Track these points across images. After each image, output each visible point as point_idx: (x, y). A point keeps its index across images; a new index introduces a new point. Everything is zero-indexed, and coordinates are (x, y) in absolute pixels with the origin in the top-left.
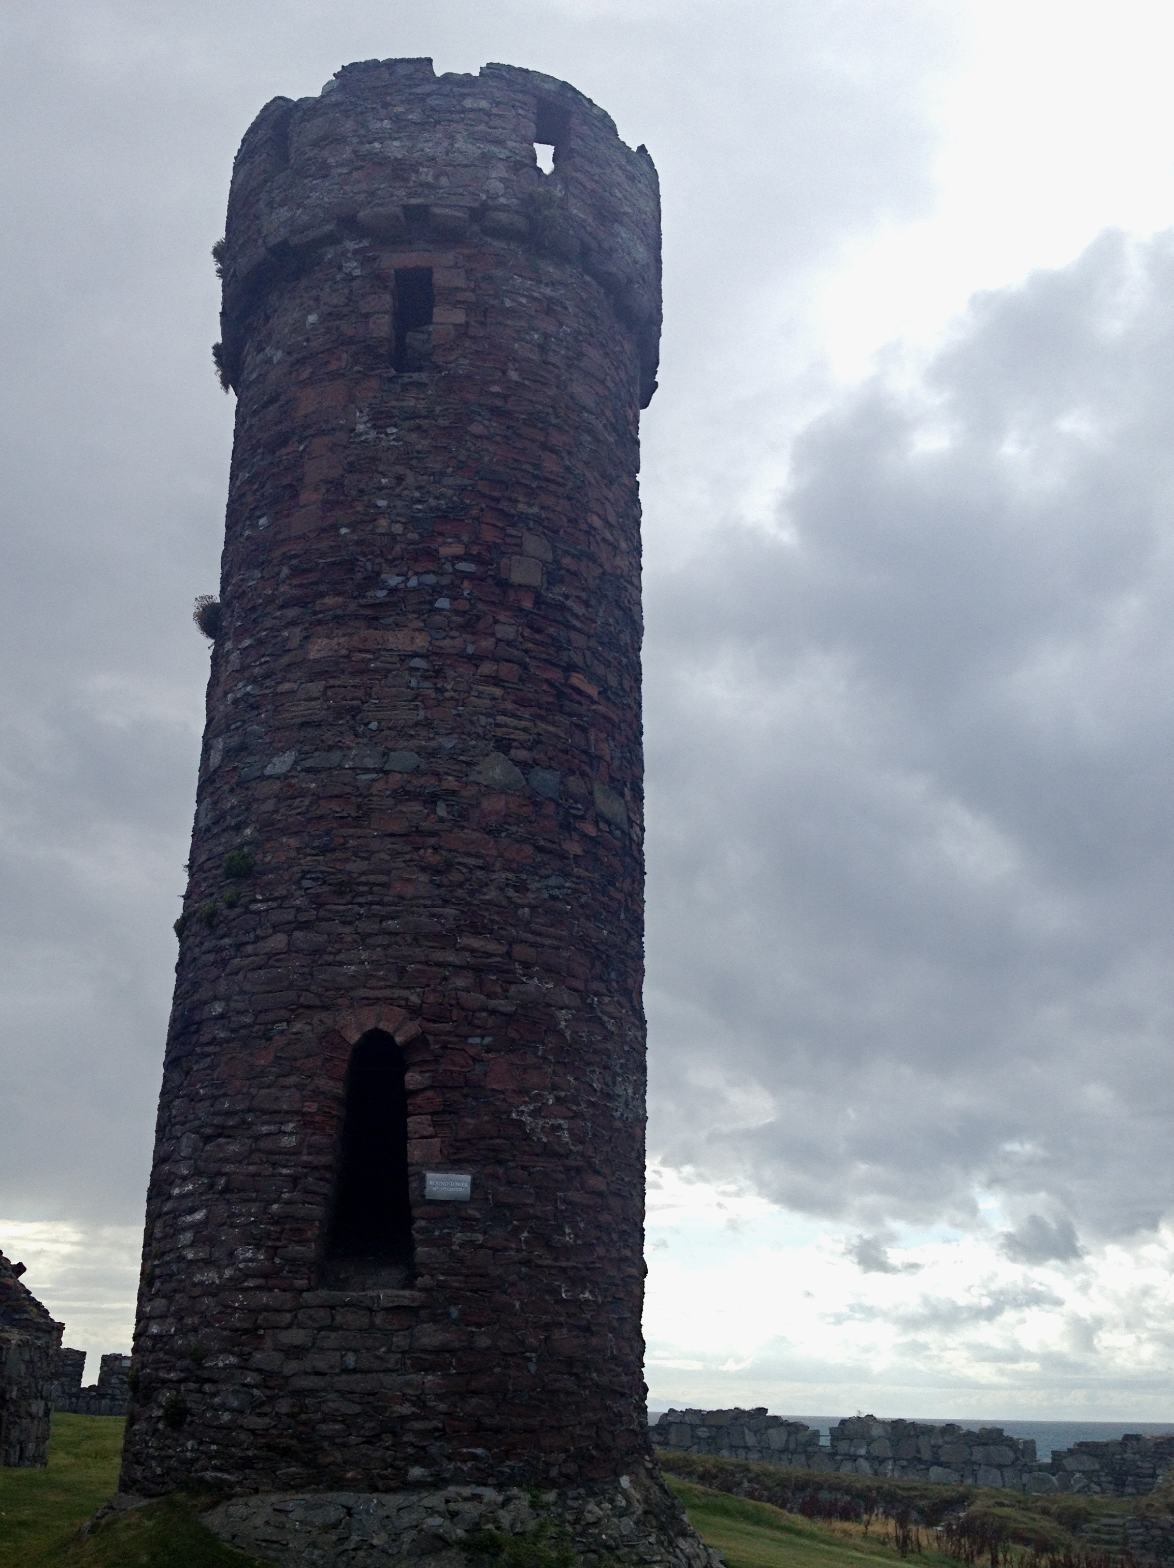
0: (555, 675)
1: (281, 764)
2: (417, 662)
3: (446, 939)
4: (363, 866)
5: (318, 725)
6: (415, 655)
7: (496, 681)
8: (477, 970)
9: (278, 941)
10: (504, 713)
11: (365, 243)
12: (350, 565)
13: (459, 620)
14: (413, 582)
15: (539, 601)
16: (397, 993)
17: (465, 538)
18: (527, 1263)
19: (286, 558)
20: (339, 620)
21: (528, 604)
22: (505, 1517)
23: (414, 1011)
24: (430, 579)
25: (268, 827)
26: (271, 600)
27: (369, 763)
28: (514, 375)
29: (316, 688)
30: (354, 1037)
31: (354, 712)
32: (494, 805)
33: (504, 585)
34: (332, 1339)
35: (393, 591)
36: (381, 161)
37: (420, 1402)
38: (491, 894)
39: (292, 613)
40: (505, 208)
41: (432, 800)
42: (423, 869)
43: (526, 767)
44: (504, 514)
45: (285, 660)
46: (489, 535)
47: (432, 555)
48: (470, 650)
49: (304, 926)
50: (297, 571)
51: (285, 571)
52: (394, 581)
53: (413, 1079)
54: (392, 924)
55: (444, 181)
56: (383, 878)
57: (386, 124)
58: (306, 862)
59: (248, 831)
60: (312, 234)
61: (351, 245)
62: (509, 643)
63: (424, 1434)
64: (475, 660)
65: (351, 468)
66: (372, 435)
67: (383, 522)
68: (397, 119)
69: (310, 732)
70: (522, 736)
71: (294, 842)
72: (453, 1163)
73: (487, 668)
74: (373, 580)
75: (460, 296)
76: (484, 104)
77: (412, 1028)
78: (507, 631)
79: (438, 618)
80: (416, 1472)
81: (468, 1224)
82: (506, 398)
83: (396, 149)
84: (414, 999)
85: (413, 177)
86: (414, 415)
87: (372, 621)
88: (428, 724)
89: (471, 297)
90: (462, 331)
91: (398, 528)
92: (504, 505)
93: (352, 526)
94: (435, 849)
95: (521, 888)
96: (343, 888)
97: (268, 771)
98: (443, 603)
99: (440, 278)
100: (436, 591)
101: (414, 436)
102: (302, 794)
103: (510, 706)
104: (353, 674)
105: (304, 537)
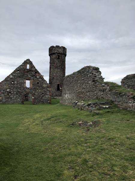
4: (58, 78)
5: (56, 73)
6: (59, 71)
10: (62, 73)
11: (57, 54)
12: (57, 67)
13: (61, 69)
21: (63, 69)
27: (58, 75)
30: (58, 84)
39: (55, 68)
40: (62, 53)
41: (60, 76)
45: (55, 70)
46: (62, 66)
48: (61, 71)
49: (56, 80)
53: (60, 85)
54: (59, 80)
55: (60, 52)
58: (56, 78)
59: (54, 76)
60: (55, 53)
66: (57, 62)
68: (58, 49)
75: (61, 56)
76: (62, 48)
82: (62, 61)
84: (60, 83)
86: (59, 61)
87: (58, 69)
88: (60, 73)
90: (61, 58)
91: (59, 66)
93: (57, 65)
94: (60, 78)
97: (54, 74)
102: (56, 75)
104: (57, 71)
105: (55, 66)
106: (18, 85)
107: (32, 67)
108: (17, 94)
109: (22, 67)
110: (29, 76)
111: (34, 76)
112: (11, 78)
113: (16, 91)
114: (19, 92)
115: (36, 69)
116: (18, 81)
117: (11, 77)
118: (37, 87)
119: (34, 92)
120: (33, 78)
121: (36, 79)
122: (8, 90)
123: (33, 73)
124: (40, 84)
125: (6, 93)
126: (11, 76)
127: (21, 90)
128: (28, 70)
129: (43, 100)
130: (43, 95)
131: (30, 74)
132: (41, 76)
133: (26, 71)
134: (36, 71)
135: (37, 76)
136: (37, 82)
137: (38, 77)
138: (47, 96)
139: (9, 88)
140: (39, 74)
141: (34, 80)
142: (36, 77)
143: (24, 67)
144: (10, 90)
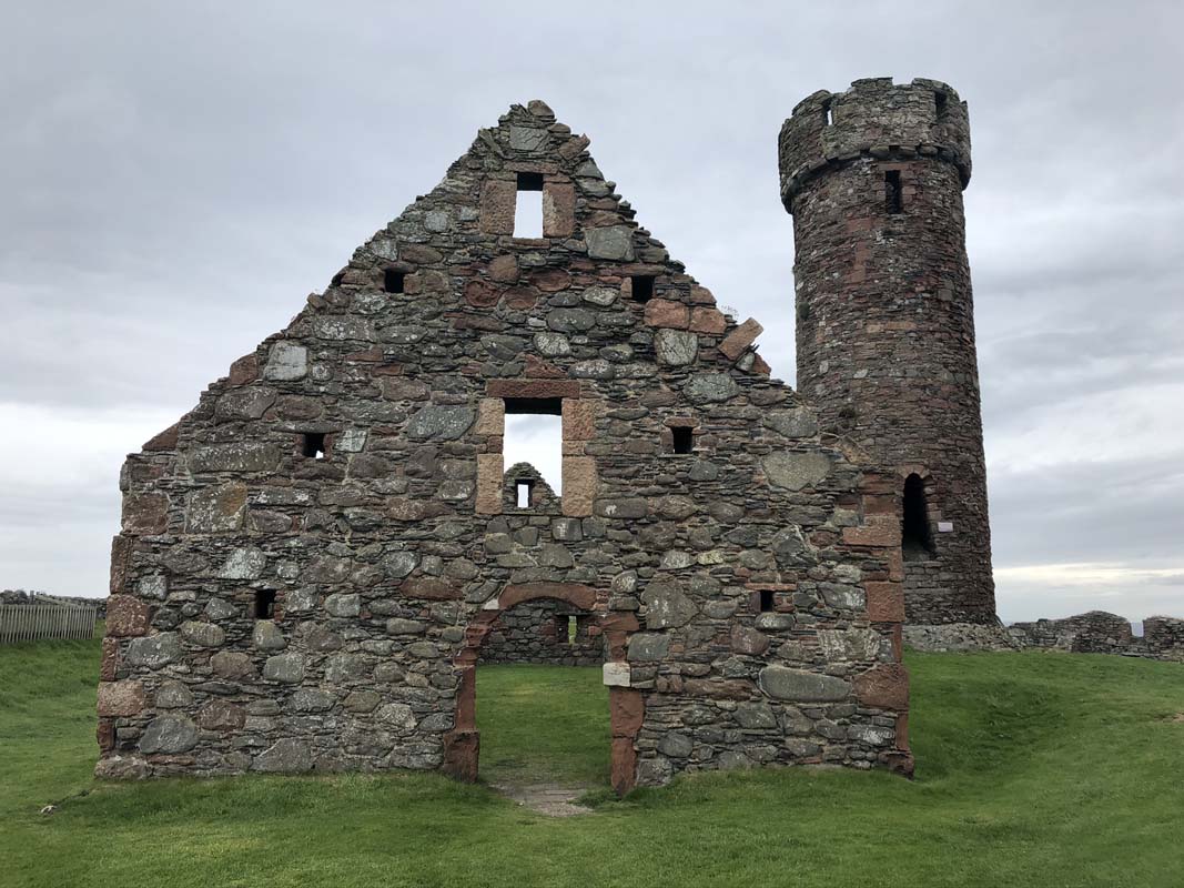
0: (958, 335)
1: (862, 373)
2: (912, 334)
3: (934, 440)
4: (902, 413)
5: (875, 359)
6: (911, 331)
7: (941, 340)
8: (946, 451)
9: (870, 441)
10: (945, 352)
11: (872, 160)
12: (880, 295)
13: (926, 317)
14: (907, 302)
15: (951, 307)
16: (919, 460)
17: (925, 283)
18: (970, 551)
19: (850, 291)
20: (879, 318)
21: (948, 308)
22: (976, 631)
23: (926, 467)
24: (913, 301)
25: (858, 398)
26: (846, 308)
27: (898, 374)
28: (935, 214)
29: (873, 344)
30: (906, 476)
31: (890, 354)
32: (946, 389)
33: (939, 301)
34: (912, 578)
35: (899, 306)
36: (877, 126)
37: (944, 597)
38: (947, 423)
39: (857, 314)
40: (928, 145)
41: (924, 388)
42: (924, 414)
43: (954, 372)
44: (937, 273)
45: (856, 333)
46: (933, 282)
47: (913, 291)
48: (931, 329)
49: (879, 436)
50: (856, 297)
51: (851, 296)
52: (900, 302)
53: (928, 490)
54: (915, 435)
55: (905, 135)
56: (908, 418)
57: (878, 109)
58: (878, 412)
59: (849, 399)
60: (849, 156)
61: (866, 160)
62: (944, 325)
63: (947, 607)
64: (933, 332)
65: (876, 256)
66: (883, 242)
67: (892, 278)
68: (882, 107)
69: (872, 362)
70: (951, 361)
71: (871, 404)
72: (946, 519)
73: (937, 335)
74: (890, 301)
75: (912, 182)
76: (917, 98)
77: (927, 472)
78: (943, 320)
79: (918, 316)
80: (945, 619)
81: (952, 539)
82: (932, 224)
83: (884, 120)
84: (926, 462)
85: (892, 133)
86: (900, 234)
87: (892, 318)
88: (919, 358)
89: (916, 183)
90: (915, 197)
91: (899, 280)
92: (936, 269)
93: (880, 280)
94: (927, 407)
95: (956, 420)
96: (894, 422)
97: (856, 376)
98: (920, 310)
99: (903, 175)
100: (916, 305)
101: (900, 243)
102: (873, 386)
103: (946, 350)
104: (888, 339)
105: (859, 283)
106: (394, 483)
107: (583, 216)
108: (368, 622)
109: (438, 220)
110: (543, 341)
111: (619, 336)
112: (293, 387)
113: (362, 574)
114: (398, 586)
115: (642, 239)
116: (381, 428)
117: (282, 373)
118: (676, 504)
119: (629, 582)
120: (602, 367)
121: (652, 384)
122: (240, 566)
123: (608, 296)
124: (720, 455)
125: (216, 608)
126: (293, 363)
127: (431, 562)
128: (534, 258)
129: (777, 700)
130: (769, 620)
131: (562, 319)
132: (719, 338)
133: (504, 267)
134: (642, 269)
135: (670, 337)
136: (662, 427)
137: (675, 348)
138: (832, 642)
139: (253, 531)
140: (690, 306)
141: (618, 399)
142: (648, 354)
143: (467, 213)
144: (268, 570)
